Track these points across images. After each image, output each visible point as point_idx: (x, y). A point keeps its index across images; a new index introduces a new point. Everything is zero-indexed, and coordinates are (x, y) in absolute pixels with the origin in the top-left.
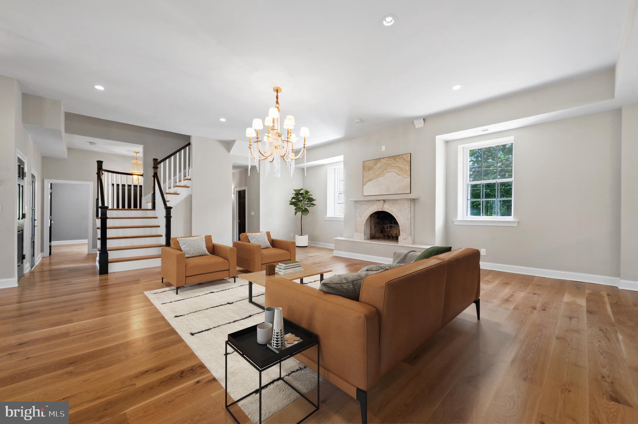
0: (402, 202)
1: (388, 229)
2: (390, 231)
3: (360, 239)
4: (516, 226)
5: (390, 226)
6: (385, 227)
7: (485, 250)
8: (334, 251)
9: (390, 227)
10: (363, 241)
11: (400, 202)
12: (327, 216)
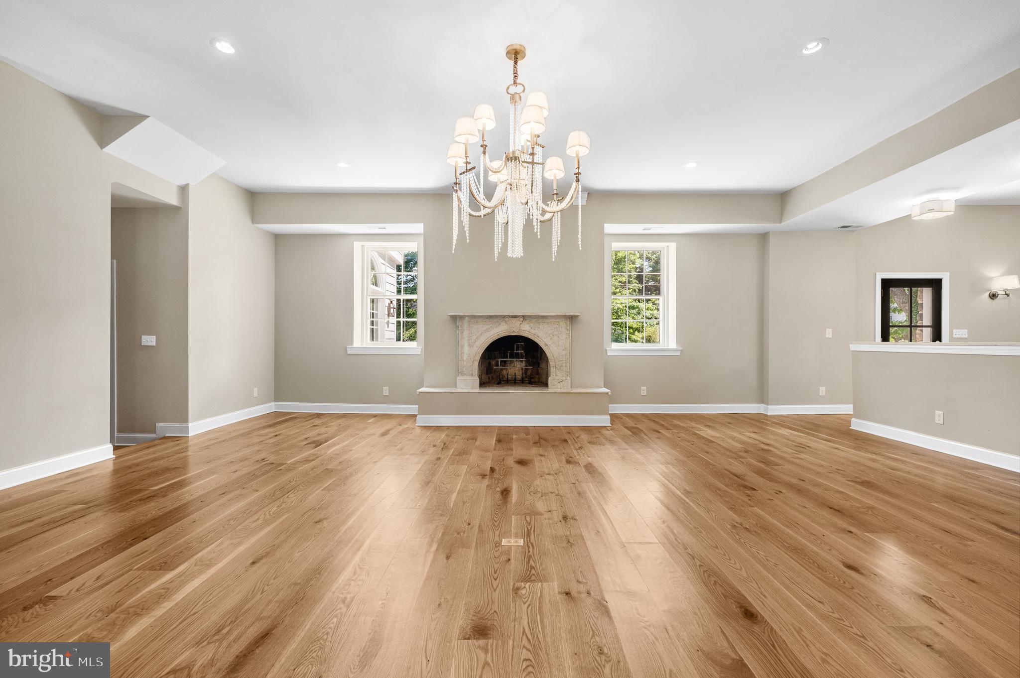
0: (555, 322)
1: (498, 366)
2: (502, 370)
3: (472, 388)
4: (679, 354)
5: (501, 361)
6: (493, 363)
7: (646, 388)
8: (418, 416)
9: (503, 364)
10: (478, 390)
11: (551, 320)
12: (354, 346)
